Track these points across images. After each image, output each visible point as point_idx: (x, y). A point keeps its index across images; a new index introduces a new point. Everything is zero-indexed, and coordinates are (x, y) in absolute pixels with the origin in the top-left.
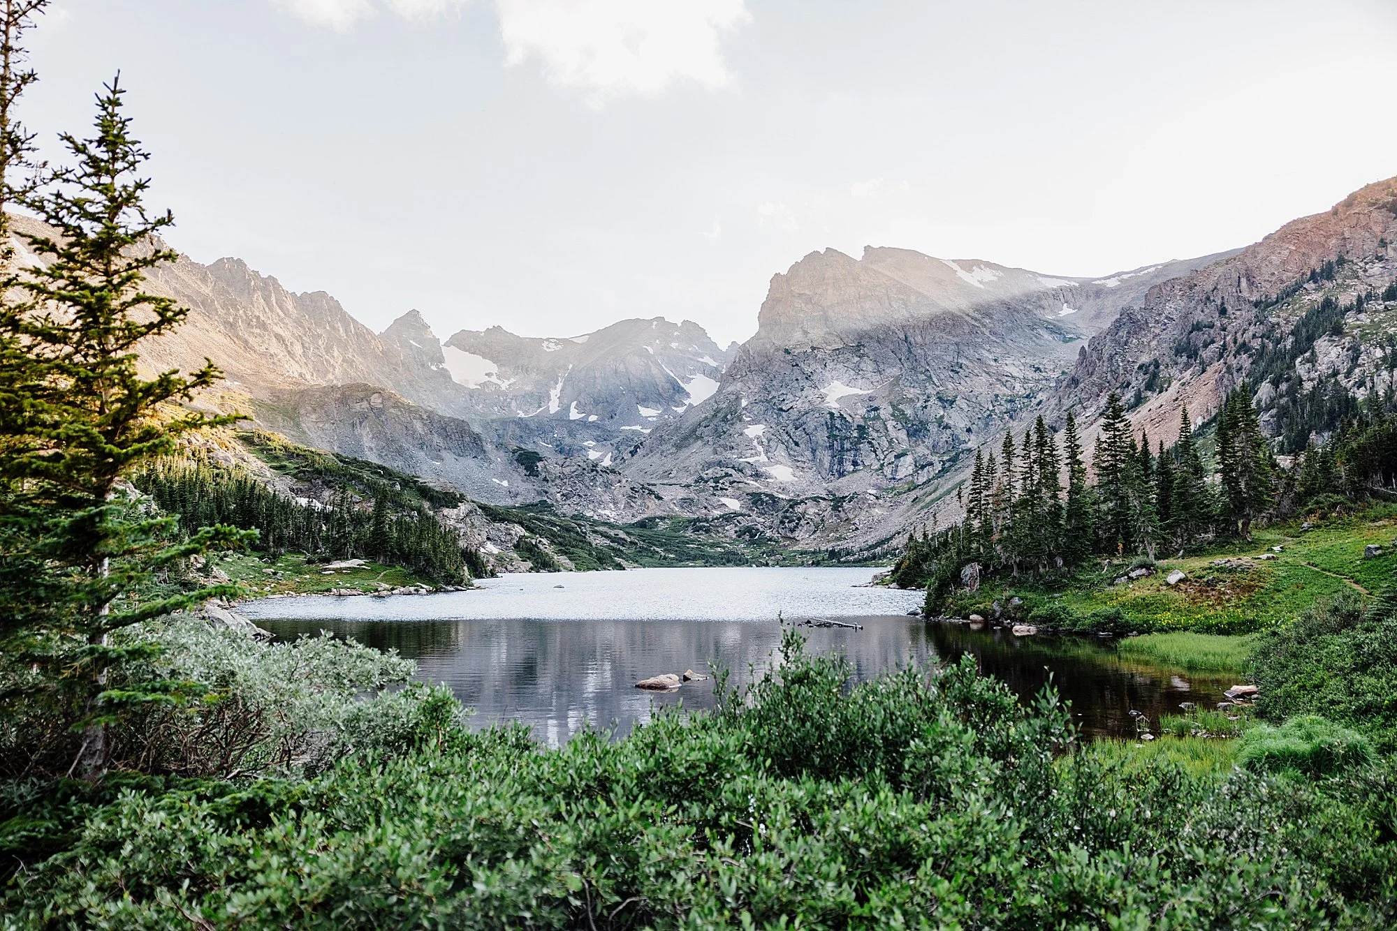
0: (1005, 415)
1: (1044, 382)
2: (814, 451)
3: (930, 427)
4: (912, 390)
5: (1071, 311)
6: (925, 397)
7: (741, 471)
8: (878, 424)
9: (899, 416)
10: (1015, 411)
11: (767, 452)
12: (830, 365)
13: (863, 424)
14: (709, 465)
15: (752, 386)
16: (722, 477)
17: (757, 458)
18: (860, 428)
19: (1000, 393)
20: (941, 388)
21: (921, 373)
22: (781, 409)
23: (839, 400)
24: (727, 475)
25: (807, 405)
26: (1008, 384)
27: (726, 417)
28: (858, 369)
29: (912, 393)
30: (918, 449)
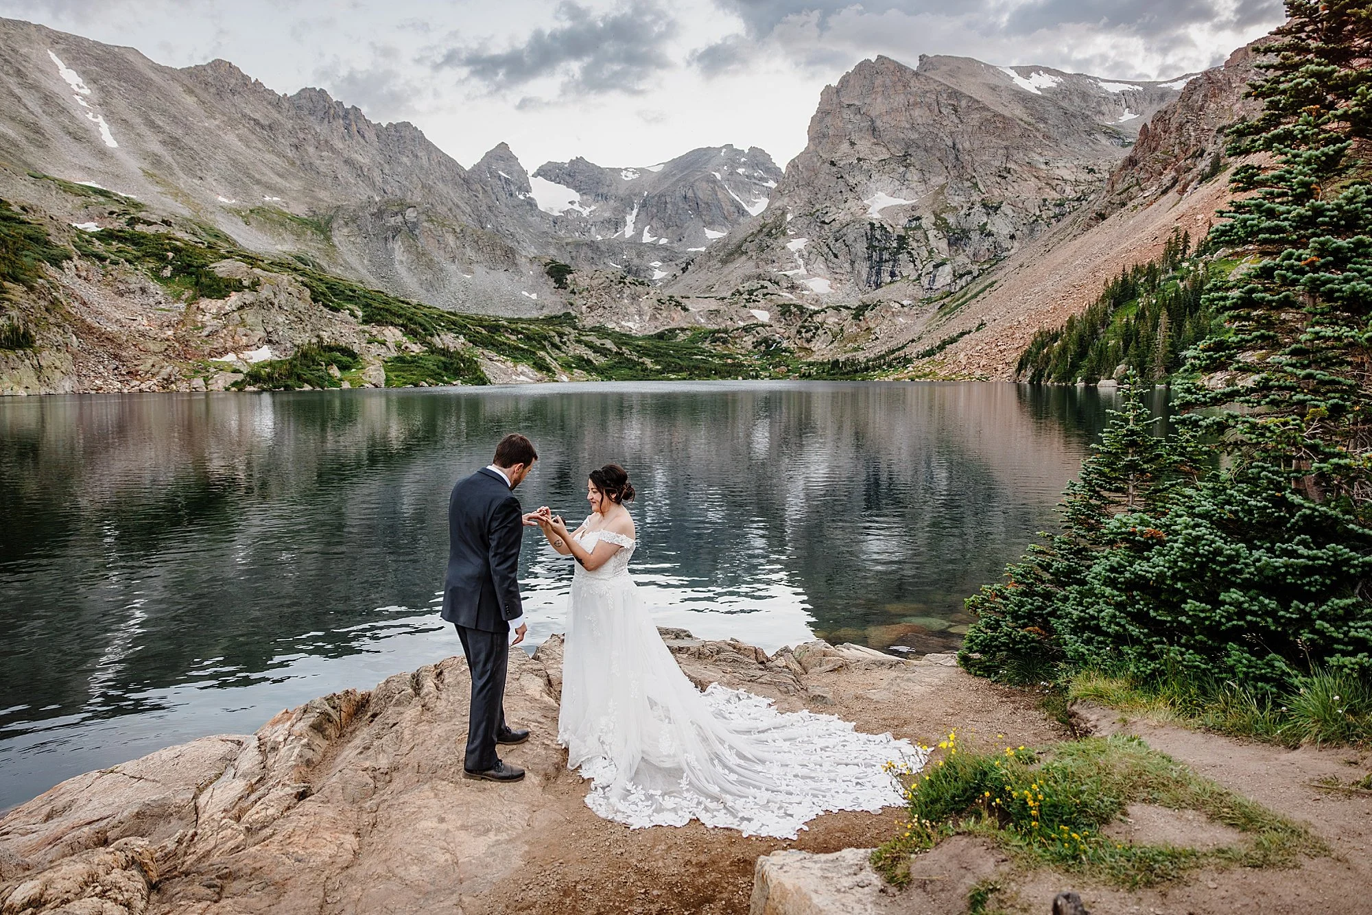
0: (1053, 220)
1: (1097, 183)
2: (853, 263)
3: (972, 235)
4: (957, 198)
5: (1133, 116)
6: (970, 204)
7: (777, 284)
8: (919, 234)
9: (941, 225)
10: (1063, 215)
11: (807, 264)
12: (875, 176)
13: (903, 234)
14: (749, 278)
15: (798, 201)
16: (757, 290)
17: (796, 271)
18: (901, 239)
19: (1049, 198)
20: (987, 195)
21: (967, 180)
22: (824, 222)
23: (882, 211)
24: (763, 287)
25: (849, 218)
26: (1058, 188)
27: (770, 231)
28: (903, 180)
29: (956, 200)
30: (957, 258)
